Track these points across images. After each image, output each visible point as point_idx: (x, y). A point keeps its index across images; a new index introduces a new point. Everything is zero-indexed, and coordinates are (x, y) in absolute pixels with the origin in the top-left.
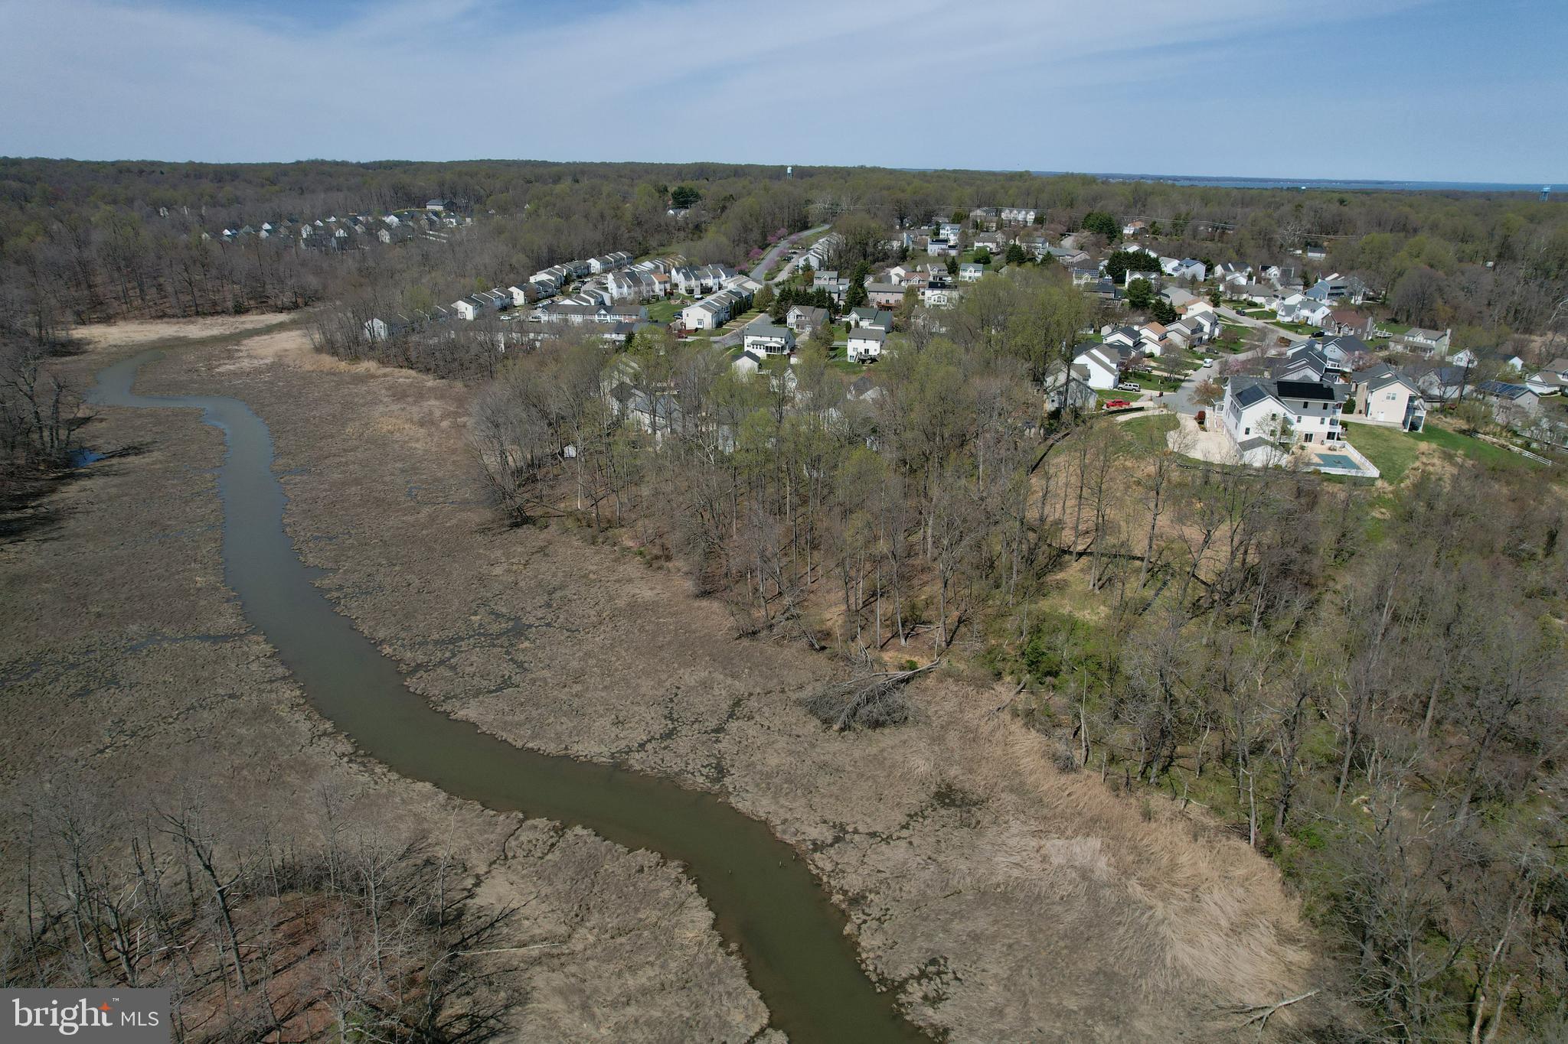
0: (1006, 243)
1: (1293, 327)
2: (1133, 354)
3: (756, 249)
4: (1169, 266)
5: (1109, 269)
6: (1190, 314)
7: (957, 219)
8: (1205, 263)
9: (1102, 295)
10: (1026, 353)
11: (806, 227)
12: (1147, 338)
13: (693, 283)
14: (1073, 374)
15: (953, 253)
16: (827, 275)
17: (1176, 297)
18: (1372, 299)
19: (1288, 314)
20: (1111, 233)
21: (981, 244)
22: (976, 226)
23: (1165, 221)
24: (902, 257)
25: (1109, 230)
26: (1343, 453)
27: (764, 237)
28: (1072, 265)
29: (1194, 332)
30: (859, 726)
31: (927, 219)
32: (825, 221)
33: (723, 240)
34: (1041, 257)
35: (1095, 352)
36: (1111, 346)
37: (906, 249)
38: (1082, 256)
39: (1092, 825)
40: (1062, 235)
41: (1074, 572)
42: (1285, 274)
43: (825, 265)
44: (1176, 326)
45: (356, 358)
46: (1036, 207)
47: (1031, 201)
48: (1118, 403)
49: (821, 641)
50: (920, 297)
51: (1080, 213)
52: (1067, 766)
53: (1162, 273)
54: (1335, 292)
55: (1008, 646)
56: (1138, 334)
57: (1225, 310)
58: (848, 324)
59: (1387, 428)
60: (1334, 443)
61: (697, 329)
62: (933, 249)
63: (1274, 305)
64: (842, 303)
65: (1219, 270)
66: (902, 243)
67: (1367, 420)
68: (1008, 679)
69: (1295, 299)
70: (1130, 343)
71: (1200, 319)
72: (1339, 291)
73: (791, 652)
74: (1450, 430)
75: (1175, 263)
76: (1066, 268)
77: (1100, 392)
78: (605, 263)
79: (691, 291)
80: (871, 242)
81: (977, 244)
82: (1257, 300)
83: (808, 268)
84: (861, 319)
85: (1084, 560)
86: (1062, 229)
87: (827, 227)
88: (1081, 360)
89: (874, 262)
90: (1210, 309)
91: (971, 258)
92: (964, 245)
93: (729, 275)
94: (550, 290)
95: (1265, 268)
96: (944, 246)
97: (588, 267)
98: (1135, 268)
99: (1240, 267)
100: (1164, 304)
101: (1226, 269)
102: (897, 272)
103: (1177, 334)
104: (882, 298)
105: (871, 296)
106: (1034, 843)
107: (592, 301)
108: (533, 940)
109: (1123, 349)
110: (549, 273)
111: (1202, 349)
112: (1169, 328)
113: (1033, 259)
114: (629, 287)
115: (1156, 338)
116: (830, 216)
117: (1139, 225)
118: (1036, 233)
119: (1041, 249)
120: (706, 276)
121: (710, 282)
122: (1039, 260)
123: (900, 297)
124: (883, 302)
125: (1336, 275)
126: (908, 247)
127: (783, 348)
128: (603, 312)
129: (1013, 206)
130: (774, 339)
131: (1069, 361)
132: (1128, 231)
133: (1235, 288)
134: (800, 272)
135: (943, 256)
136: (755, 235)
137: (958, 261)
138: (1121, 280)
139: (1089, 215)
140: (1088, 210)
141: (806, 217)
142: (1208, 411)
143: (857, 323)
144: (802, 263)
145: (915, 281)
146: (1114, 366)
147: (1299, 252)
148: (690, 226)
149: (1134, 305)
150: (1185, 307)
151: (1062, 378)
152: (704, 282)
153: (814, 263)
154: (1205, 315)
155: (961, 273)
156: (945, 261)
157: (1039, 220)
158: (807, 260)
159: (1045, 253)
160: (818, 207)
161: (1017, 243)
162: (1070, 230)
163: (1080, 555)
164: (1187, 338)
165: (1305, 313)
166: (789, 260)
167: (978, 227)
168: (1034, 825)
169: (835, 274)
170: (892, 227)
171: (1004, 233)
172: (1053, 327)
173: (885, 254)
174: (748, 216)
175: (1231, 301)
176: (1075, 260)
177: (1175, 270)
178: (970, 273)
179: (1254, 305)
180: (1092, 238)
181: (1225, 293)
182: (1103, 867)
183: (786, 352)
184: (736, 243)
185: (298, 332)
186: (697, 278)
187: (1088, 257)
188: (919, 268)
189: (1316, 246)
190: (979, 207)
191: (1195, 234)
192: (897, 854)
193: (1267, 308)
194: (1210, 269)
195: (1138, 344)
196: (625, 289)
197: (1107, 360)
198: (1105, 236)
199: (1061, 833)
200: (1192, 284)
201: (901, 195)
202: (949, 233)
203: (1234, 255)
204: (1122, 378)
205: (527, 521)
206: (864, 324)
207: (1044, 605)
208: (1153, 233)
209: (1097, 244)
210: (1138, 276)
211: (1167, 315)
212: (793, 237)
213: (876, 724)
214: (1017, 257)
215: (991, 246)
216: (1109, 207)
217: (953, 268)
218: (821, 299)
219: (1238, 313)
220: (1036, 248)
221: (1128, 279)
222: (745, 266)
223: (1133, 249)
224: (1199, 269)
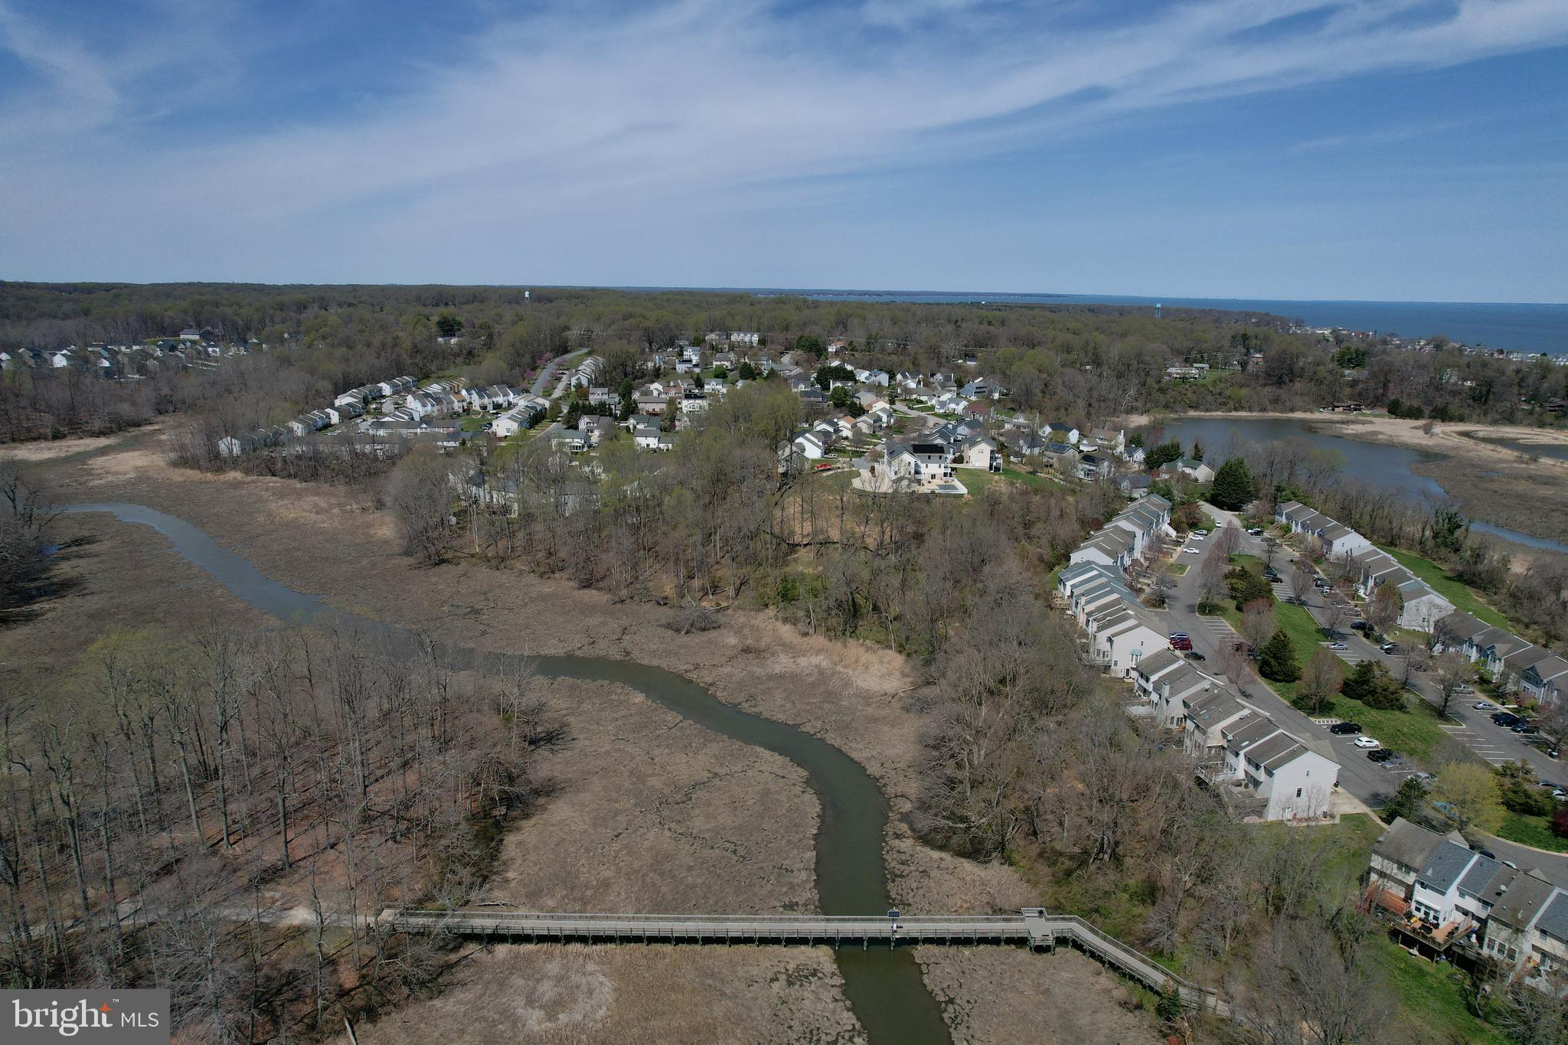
0: (738, 360)
1: (945, 416)
2: (834, 437)
3: (528, 371)
4: (863, 376)
5: (818, 380)
6: (874, 410)
7: (697, 342)
8: (888, 372)
9: (812, 399)
10: (764, 434)
11: (566, 351)
12: (843, 426)
13: (486, 401)
14: (794, 449)
15: (697, 370)
16: (599, 391)
17: (865, 398)
18: (1006, 395)
19: (942, 408)
20: (818, 351)
21: (718, 363)
22: (713, 348)
23: (860, 340)
24: (657, 375)
25: (817, 349)
26: (953, 483)
27: (533, 358)
28: (791, 377)
29: (875, 422)
30: (695, 631)
31: (671, 343)
32: (582, 346)
33: (502, 364)
34: (767, 372)
35: (807, 435)
36: (819, 431)
37: (659, 369)
38: (798, 370)
39: (819, 651)
40: (781, 353)
41: (802, 553)
42: (947, 379)
43: (596, 383)
44: (864, 418)
45: (219, 470)
46: (758, 330)
47: (754, 325)
48: (824, 465)
49: (664, 602)
50: (679, 406)
51: (793, 335)
52: (806, 634)
53: (856, 381)
54: (979, 391)
55: (770, 591)
56: (837, 424)
57: (899, 406)
58: (628, 428)
59: (981, 470)
60: (948, 478)
61: (506, 436)
62: (681, 368)
63: (934, 402)
64: (618, 412)
65: (899, 377)
66: (655, 364)
67: (969, 466)
68: (772, 607)
69: (946, 397)
70: (832, 430)
71: (879, 413)
72: (982, 390)
73: (647, 607)
74: (1024, 472)
75: (867, 373)
76: (786, 380)
77: (814, 461)
78: (394, 386)
79: (484, 408)
80: (630, 363)
81: (715, 363)
82: (924, 398)
83: (579, 386)
84: (638, 423)
85: (808, 547)
86: (781, 348)
87: (585, 350)
88: (800, 440)
89: (634, 379)
90: (887, 406)
91: (711, 374)
92: (704, 363)
93: (517, 393)
94: (358, 411)
95: (933, 375)
96: (689, 365)
97: (380, 390)
98: (836, 379)
99: (914, 375)
100: (856, 404)
101: (904, 376)
102: (656, 387)
103: (864, 424)
104: (650, 407)
105: (640, 406)
106: (793, 660)
107: (406, 417)
108: (562, 710)
109: (826, 433)
110: (351, 396)
111: (879, 434)
112: (858, 420)
113: (760, 374)
114: (433, 406)
115: (850, 427)
116: (587, 341)
117: (839, 345)
118: (761, 353)
119: (766, 366)
120: (497, 395)
121: (500, 400)
122: (765, 375)
123: (664, 406)
124: (651, 410)
125: (981, 379)
126: (660, 366)
127: (583, 446)
128: (424, 426)
129: (740, 330)
130: (575, 440)
131: (791, 441)
132: (832, 349)
133: (907, 391)
134: (573, 389)
135: (689, 373)
136: (527, 359)
137: (702, 377)
138: (826, 387)
139: (801, 338)
140: (799, 334)
141: (566, 342)
142: (876, 465)
143: (635, 427)
144: (574, 381)
145: (672, 393)
146: (821, 444)
147: (960, 361)
148: (464, 352)
149: (836, 406)
150: (870, 406)
151: (787, 451)
152: (495, 400)
153: (585, 382)
154: (883, 410)
155: (706, 387)
156: (692, 377)
157: (762, 342)
158: (579, 378)
159: (769, 368)
160: (573, 334)
161: (747, 360)
162: (788, 349)
163: (806, 545)
164: (871, 425)
165: (952, 406)
166: (559, 379)
167: (715, 349)
168: (791, 655)
169: (606, 390)
170: (643, 351)
171: (735, 353)
172: (779, 418)
173: (643, 373)
174: (518, 343)
175: (905, 400)
176: (792, 373)
177: (866, 378)
178: (711, 386)
179: (921, 402)
180: (805, 356)
181: (902, 394)
182: (824, 664)
183: (585, 449)
184: (512, 366)
185: (137, 453)
186: (489, 397)
187: (801, 371)
188: (672, 384)
189: (973, 357)
190: (712, 331)
191: (883, 350)
192: (727, 670)
193: (929, 404)
194: (892, 377)
195: (837, 431)
196: (429, 407)
197: (816, 441)
198: (814, 354)
199: (804, 656)
200: (877, 389)
201: (647, 324)
202: (690, 353)
203: (911, 366)
204: (827, 451)
205: (442, 561)
206: (640, 427)
207: (787, 569)
208: (852, 350)
209: (809, 361)
210: (839, 384)
211: (857, 411)
212: (557, 360)
213: (704, 630)
214: (748, 373)
215: (727, 364)
216: (815, 332)
217: (700, 384)
218: (602, 410)
219: (909, 408)
220: (762, 365)
221: (832, 387)
222: (524, 385)
223: (835, 363)
224: (884, 378)
